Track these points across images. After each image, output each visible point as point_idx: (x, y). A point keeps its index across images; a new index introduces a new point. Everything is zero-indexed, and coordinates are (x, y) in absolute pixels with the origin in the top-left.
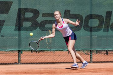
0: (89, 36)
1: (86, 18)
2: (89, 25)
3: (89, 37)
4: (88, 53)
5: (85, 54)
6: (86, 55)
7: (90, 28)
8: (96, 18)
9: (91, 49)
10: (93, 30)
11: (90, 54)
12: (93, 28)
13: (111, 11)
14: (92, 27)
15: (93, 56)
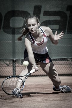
0: (11, 40)
1: (6, 15)
2: (11, 25)
3: (11, 42)
4: (10, 64)
5: (6, 65)
6: (7, 67)
7: (11, 29)
8: (20, 15)
9: (13, 58)
10: (16, 32)
11: (13, 65)
12: (16, 29)
13: (41, 6)
14: (14, 28)
15: (16, 68)
